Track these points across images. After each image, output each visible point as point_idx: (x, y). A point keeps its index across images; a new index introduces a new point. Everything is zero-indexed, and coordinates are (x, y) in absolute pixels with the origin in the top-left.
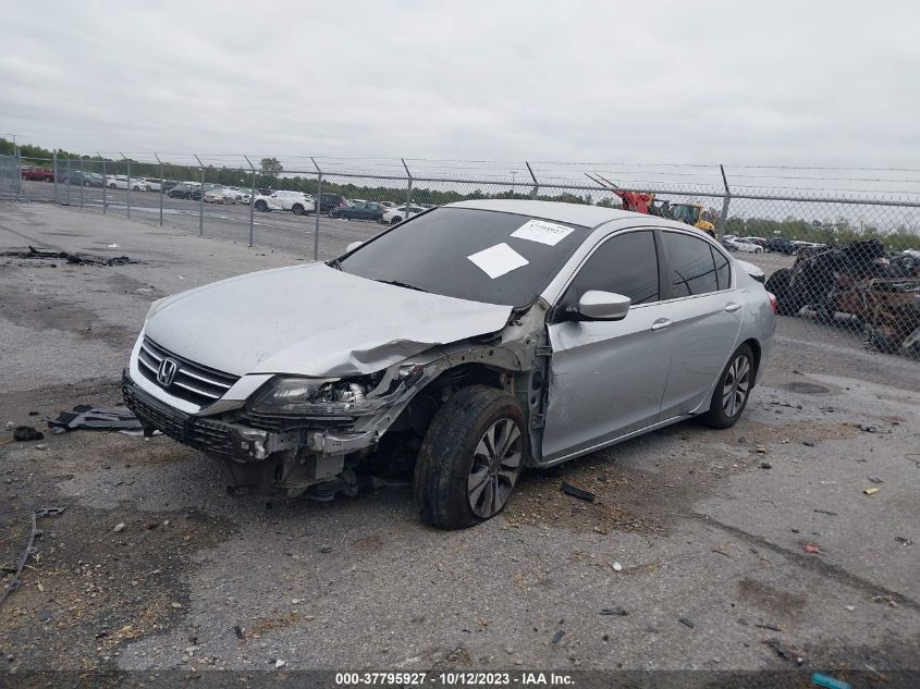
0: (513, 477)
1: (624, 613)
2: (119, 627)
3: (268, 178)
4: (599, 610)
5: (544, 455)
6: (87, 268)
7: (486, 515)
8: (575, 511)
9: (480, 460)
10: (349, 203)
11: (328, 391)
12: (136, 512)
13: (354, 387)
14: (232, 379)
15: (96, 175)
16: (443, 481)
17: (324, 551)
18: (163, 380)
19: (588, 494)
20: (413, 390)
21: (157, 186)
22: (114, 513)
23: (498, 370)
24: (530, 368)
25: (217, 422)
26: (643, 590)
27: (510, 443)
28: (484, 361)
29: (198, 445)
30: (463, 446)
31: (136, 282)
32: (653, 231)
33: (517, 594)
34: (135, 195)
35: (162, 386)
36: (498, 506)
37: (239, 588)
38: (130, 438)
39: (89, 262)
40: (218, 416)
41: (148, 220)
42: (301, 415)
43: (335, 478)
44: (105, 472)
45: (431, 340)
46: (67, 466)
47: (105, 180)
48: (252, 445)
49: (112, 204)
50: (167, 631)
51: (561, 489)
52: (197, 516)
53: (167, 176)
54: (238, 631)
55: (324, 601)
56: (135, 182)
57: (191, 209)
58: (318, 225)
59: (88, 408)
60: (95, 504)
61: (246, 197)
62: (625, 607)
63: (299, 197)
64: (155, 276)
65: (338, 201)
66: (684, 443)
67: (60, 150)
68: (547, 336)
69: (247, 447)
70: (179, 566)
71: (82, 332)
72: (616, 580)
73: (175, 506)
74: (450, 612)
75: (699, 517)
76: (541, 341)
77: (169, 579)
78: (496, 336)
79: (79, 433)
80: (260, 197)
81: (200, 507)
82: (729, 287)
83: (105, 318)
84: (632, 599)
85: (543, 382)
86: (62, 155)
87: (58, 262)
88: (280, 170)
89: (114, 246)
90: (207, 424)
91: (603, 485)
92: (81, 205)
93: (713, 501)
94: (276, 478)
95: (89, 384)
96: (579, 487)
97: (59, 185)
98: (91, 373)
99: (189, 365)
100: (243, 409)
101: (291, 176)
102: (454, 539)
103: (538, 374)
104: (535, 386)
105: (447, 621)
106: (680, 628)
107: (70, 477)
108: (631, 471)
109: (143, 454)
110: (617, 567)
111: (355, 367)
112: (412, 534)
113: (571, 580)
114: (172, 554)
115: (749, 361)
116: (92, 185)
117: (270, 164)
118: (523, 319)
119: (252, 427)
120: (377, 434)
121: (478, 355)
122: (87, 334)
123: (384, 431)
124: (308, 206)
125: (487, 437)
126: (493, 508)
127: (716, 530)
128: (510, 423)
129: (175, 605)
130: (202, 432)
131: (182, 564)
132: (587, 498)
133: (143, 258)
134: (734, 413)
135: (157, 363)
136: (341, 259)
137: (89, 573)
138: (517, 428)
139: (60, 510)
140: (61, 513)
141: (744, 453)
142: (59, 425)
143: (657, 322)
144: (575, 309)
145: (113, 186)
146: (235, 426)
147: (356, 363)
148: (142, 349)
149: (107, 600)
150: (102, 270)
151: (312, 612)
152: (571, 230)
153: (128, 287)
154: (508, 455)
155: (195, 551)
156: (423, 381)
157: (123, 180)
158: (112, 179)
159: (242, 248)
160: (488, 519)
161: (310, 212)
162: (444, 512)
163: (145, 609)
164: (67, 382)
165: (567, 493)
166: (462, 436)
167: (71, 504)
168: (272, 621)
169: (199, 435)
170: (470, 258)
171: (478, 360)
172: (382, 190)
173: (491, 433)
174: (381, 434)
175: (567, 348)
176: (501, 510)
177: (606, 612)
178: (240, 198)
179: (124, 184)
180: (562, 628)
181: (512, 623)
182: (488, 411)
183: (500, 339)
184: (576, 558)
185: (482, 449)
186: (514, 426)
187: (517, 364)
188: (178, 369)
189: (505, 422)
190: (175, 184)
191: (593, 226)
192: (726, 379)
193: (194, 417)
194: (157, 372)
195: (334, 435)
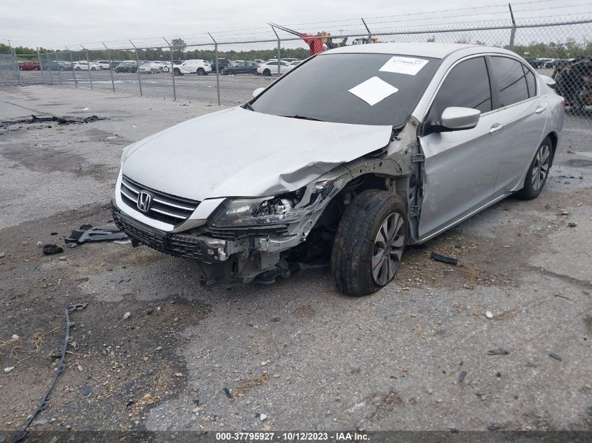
0: (399, 253)
1: (506, 353)
2: (141, 395)
3: (178, 53)
4: (486, 351)
5: (420, 235)
6: (71, 126)
7: (384, 284)
8: (446, 273)
9: (379, 245)
10: (234, 64)
11: (265, 207)
12: (136, 302)
13: (284, 201)
14: (195, 204)
15: (66, 63)
16: (354, 264)
17: (275, 320)
18: (142, 207)
19: (453, 259)
20: (328, 199)
21: (107, 66)
22: (121, 305)
23: (383, 177)
24: (408, 172)
25: (188, 236)
26: (513, 332)
27: (398, 230)
28: (376, 171)
29: (177, 254)
30: (367, 237)
31: (105, 133)
32: (484, 57)
33: (422, 344)
34: (93, 73)
35: (142, 212)
36: (391, 276)
37: (221, 357)
38: (122, 246)
39: (73, 122)
40: (188, 232)
41: (104, 88)
42: (249, 226)
43: (275, 268)
44: (110, 274)
45: (337, 160)
46: (82, 271)
47: (73, 65)
48: (216, 251)
49: (80, 81)
50: (176, 396)
51: (432, 258)
52: (180, 301)
53: (112, 58)
54: (227, 391)
55: (283, 362)
56: (93, 65)
57: (131, 79)
58: (218, 81)
59: (89, 227)
60: (107, 299)
61: (166, 67)
62: (505, 348)
63: (200, 63)
64: (116, 127)
65: (225, 63)
66: (507, 213)
67: (41, 48)
68: (419, 147)
69: (213, 253)
70: (174, 342)
71: (76, 171)
72: (491, 326)
73: (163, 295)
74: (377, 362)
75: (537, 269)
76: (415, 150)
77: (169, 354)
78: (384, 151)
79: (87, 245)
80: (175, 66)
81: (180, 294)
82: (536, 94)
83: (90, 160)
84: (508, 340)
85: (417, 182)
86: (42, 51)
87: (53, 124)
88: (185, 46)
89: (86, 109)
90: (181, 238)
91: (460, 251)
92: (60, 83)
93: (542, 255)
94: (234, 271)
95: (87, 209)
96: (443, 255)
97: (44, 72)
98: (87, 201)
99: (160, 195)
100: (206, 225)
101: (192, 49)
102: (364, 303)
103: (414, 175)
104: (412, 185)
105: (377, 370)
106: (551, 361)
107: (87, 280)
108: (476, 238)
109: (133, 257)
110: (489, 315)
111: (283, 187)
112: (333, 301)
113: (458, 328)
114: (167, 334)
115: (549, 149)
116: (65, 70)
117: (178, 43)
118: (400, 135)
119: (214, 238)
120: (304, 235)
121: (371, 167)
122: (79, 173)
123: (309, 231)
124: (208, 68)
125: (383, 228)
126: (388, 278)
127: (552, 279)
128: (397, 216)
129: (178, 374)
130: (177, 244)
131: (176, 341)
132: (452, 262)
133: (108, 115)
134: (539, 187)
135: (135, 195)
136: (252, 102)
137: (112, 353)
138: (402, 219)
139: (84, 305)
140: (85, 308)
141: (552, 216)
142: (73, 241)
143: (493, 127)
144: (438, 123)
145: (79, 69)
146: (201, 238)
147: (284, 183)
148: (122, 185)
149: (129, 374)
150: (81, 126)
151: (277, 371)
152: (426, 62)
153: (101, 137)
154: (396, 239)
155: (182, 330)
156: (335, 191)
157: (84, 64)
158: (77, 64)
159: (169, 102)
160: (385, 285)
161: (209, 72)
162: (356, 286)
163: (157, 379)
164: (72, 208)
165: (436, 260)
166: (366, 230)
167: (90, 299)
168: (250, 381)
169: (176, 246)
170: (352, 91)
171: (372, 171)
172: (253, 52)
173: (385, 225)
174: (306, 234)
175: (435, 154)
176: (393, 278)
177: (492, 353)
178: (161, 68)
179: (85, 67)
180: (463, 369)
181: (425, 368)
182: (382, 209)
183: (386, 152)
184: (457, 310)
185: (379, 238)
186: (400, 217)
187: (398, 170)
188: (152, 199)
189: (394, 215)
190: (118, 63)
191: (442, 57)
192: (535, 163)
193: (170, 234)
194: (137, 202)
195: (274, 239)
